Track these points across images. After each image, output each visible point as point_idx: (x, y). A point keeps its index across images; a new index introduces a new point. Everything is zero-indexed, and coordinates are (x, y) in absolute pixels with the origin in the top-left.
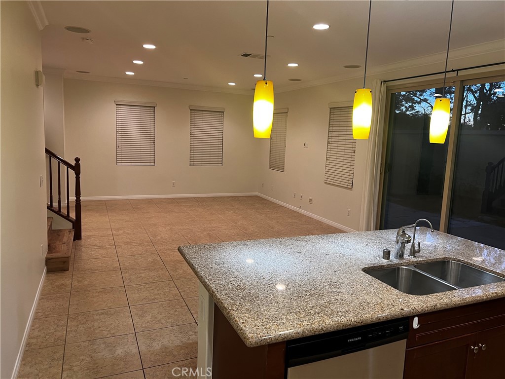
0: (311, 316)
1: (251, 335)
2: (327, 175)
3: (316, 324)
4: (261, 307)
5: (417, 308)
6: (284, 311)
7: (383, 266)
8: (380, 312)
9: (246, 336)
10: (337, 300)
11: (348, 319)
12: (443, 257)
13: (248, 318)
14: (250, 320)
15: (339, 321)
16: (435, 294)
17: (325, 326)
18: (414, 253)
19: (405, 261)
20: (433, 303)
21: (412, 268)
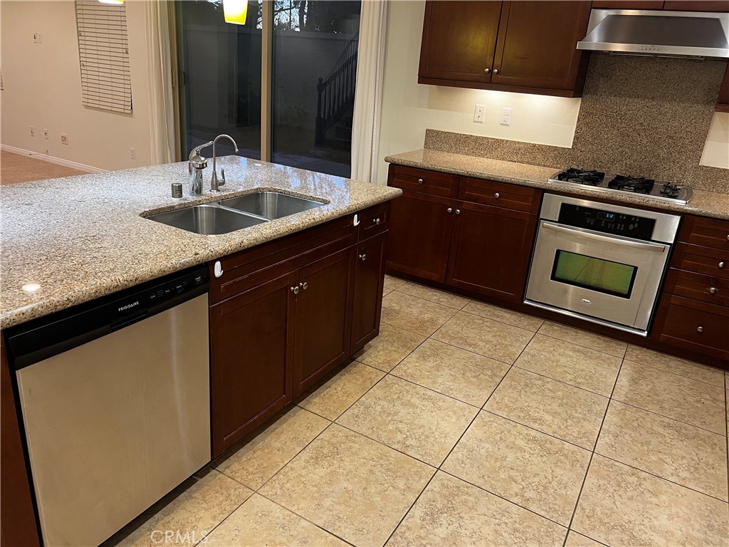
2: (86, 92)
3: (56, 295)
5: (217, 250)
7: (173, 207)
8: (164, 262)
10: (96, 257)
11: (113, 279)
12: (256, 188)
15: (98, 284)
16: (242, 230)
17: (73, 294)
18: (217, 187)
19: (204, 197)
20: (238, 240)
21: (215, 206)
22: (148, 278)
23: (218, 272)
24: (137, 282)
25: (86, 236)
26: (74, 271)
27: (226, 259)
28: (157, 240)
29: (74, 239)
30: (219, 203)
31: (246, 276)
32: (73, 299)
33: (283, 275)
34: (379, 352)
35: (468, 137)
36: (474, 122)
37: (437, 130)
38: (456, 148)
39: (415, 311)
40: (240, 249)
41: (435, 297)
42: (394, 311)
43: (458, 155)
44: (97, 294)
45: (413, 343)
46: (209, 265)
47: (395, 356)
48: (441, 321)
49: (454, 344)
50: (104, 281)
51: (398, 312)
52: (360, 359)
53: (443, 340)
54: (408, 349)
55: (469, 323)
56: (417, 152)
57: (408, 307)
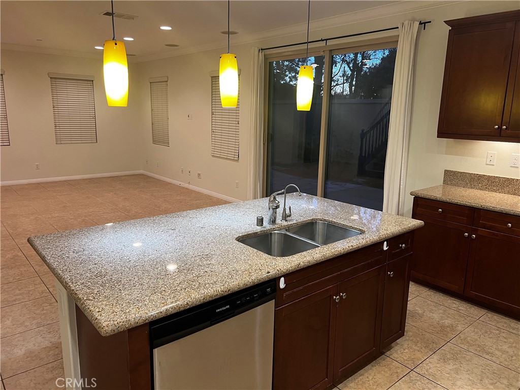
0: (177, 293)
1: (107, 323)
2: (213, 148)
3: (181, 300)
4: (122, 292)
5: (282, 269)
6: (148, 292)
7: (257, 233)
8: (247, 278)
9: (101, 325)
10: (206, 272)
11: (215, 290)
12: (311, 218)
13: (106, 305)
14: (107, 307)
15: (206, 293)
16: (300, 254)
17: (190, 300)
18: (285, 218)
19: (277, 226)
20: (297, 263)
21: (283, 232)
22: (236, 289)
23: (282, 285)
24: (229, 292)
25: (203, 255)
26: (193, 282)
27: (288, 276)
28: (245, 260)
29: (195, 257)
30: (286, 230)
31: (301, 288)
32: (190, 303)
33: (328, 287)
34: (404, 350)
35: (480, 176)
36: (487, 164)
37: (454, 170)
38: (471, 184)
39: (436, 316)
40: (298, 269)
41: (454, 306)
42: (418, 314)
43: (473, 190)
44: (204, 300)
45: (435, 345)
46: (276, 280)
47: (418, 355)
48: (460, 328)
49: (472, 350)
50: (210, 291)
51: (421, 316)
52: (388, 353)
53: (462, 346)
54: (430, 350)
55: (486, 333)
56: (437, 187)
57: (430, 312)
